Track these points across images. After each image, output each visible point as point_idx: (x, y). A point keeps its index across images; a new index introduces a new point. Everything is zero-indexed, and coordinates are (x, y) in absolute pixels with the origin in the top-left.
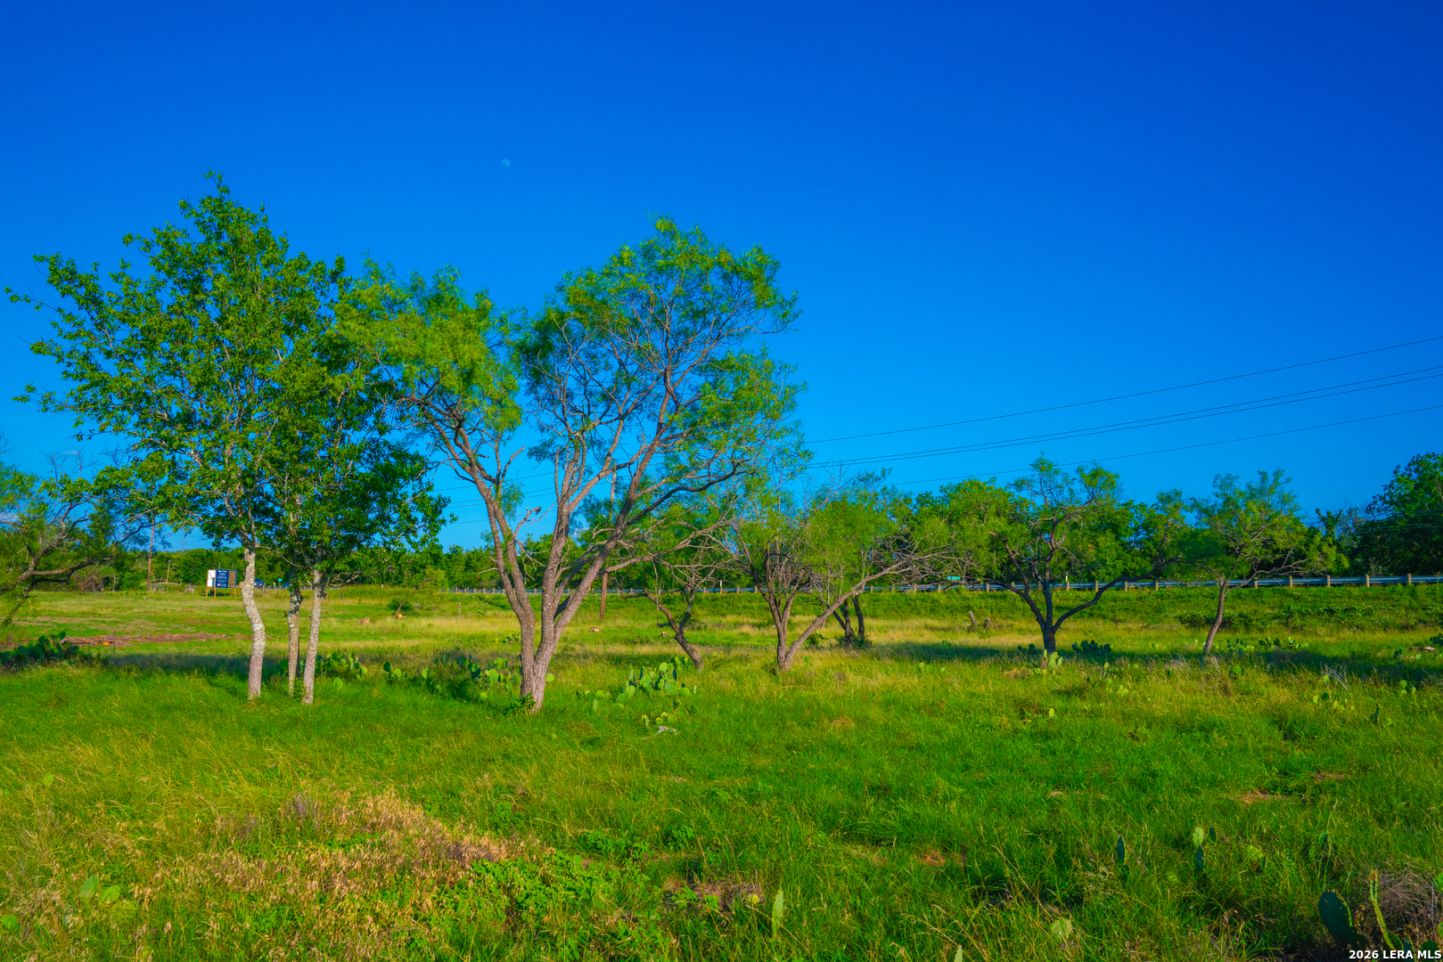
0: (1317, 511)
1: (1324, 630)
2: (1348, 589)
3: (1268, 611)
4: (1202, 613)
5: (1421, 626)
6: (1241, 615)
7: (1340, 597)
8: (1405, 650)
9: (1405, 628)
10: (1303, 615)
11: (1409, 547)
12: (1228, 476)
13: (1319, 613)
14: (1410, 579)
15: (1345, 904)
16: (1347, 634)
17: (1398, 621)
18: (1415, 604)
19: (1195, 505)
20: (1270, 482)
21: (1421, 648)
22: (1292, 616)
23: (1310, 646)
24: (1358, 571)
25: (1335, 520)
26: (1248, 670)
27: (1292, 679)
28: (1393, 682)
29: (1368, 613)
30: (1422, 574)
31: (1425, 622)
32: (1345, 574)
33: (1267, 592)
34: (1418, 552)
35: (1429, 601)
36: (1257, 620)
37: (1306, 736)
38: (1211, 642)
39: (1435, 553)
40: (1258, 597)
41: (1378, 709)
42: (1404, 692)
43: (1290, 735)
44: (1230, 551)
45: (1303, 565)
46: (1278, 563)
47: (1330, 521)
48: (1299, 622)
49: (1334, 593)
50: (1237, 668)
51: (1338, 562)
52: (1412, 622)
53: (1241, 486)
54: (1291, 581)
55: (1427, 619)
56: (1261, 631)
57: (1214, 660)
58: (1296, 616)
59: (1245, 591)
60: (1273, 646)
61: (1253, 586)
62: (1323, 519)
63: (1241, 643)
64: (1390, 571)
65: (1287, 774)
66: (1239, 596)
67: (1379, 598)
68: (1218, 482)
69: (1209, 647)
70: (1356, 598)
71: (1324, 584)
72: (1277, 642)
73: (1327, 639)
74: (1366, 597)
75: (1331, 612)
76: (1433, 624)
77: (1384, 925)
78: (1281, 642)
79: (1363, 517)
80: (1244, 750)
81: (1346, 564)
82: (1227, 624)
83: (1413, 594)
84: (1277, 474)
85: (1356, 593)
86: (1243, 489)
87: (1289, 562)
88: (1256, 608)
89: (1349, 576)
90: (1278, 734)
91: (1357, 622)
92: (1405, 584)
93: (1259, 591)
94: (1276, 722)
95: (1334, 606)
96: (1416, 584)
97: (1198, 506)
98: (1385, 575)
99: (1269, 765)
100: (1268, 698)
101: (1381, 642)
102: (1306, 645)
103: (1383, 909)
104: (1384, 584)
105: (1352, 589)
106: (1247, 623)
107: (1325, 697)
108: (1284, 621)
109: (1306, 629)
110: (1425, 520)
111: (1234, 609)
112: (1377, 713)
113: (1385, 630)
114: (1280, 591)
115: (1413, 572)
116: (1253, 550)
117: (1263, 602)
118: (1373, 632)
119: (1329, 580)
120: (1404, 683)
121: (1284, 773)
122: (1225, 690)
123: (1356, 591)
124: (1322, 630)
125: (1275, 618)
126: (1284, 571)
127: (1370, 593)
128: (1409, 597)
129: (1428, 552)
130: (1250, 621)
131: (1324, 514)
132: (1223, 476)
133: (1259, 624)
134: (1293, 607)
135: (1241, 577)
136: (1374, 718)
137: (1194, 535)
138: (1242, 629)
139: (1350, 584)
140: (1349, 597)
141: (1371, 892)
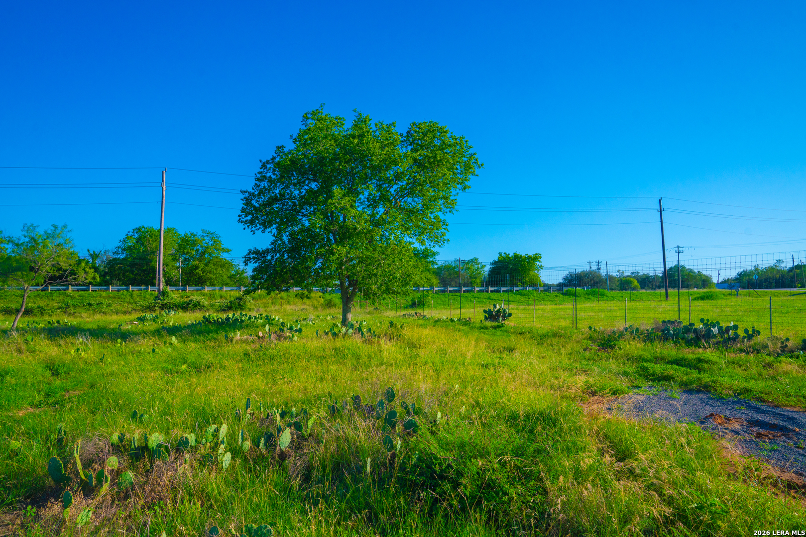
0: (88, 251)
1: (86, 314)
2: (100, 292)
3: (55, 304)
4: (14, 306)
5: (134, 311)
6: (39, 307)
7: (96, 297)
8: (123, 325)
9: (126, 313)
10: (75, 307)
11: (132, 272)
12: (32, 225)
13: (84, 306)
14: (131, 288)
15: (61, 462)
16: (98, 317)
17: (124, 309)
18: (132, 301)
19: (10, 241)
20: (59, 231)
21: (132, 322)
22: (69, 307)
23: (77, 323)
24: (105, 283)
25: (97, 256)
26: (35, 339)
27: (62, 342)
28: (114, 340)
29: (109, 305)
30: (136, 286)
31: (135, 310)
32: (100, 285)
33: (55, 294)
34: (135, 275)
35: (138, 299)
36: (49, 310)
37: (65, 372)
38: (16, 323)
39: (143, 275)
40: (50, 296)
41: (104, 354)
42: (119, 345)
43: (56, 373)
44: (32, 269)
45: (75, 279)
46: (60, 277)
47: (94, 256)
48: (72, 311)
49: (94, 295)
50: (29, 337)
51: (94, 278)
52: (130, 310)
53: (40, 231)
54: (70, 288)
55: (137, 308)
56: (50, 316)
57: (14, 334)
58: (71, 307)
59: (43, 293)
60: (56, 324)
61: (48, 290)
62: (91, 255)
63: (36, 323)
64: (123, 284)
65: (49, 395)
66: (38, 296)
67: (115, 298)
68: (26, 228)
69: (15, 326)
70: (104, 298)
71: (87, 290)
72: (58, 322)
73: (88, 319)
74: (109, 297)
75: (90, 305)
76: (139, 311)
77: (81, 468)
78: (61, 322)
79: (111, 256)
80: (25, 385)
81: (98, 279)
82: (28, 312)
83: (131, 296)
84: (65, 227)
85: (104, 295)
86: (42, 233)
87: (67, 277)
88: (48, 303)
89: (102, 286)
90: (48, 374)
91: (103, 310)
92: (128, 290)
93: (51, 293)
94: (47, 367)
95: (92, 302)
96: (133, 291)
97: (12, 242)
98: (120, 286)
99: (39, 392)
100: (46, 353)
101: (113, 320)
102: (75, 323)
103: (81, 460)
104: (119, 290)
105: (102, 293)
106: (42, 311)
107: (78, 350)
108: (64, 310)
109: (76, 314)
110: (140, 259)
111: (35, 303)
112: (103, 357)
113: (117, 314)
114: (63, 293)
115: (133, 285)
116: (47, 269)
117: (52, 300)
118: (111, 315)
119: (91, 288)
120: (119, 341)
121: (48, 395)
122: (19, 351)
123: (104, 294)
124: (85, 315)
125: (59, 308)
126: (64, 281)
127: (111, 295)
128: (129, 297)
129: (140, 275)
130: (44, 310)
131: (92, 253)
132: (29, 225)
133: (50, 312)
134: (70, 302)
135: (38, 285)
136: (101, 360)
137: (9, 258)
138: (39, 314)
139: (101, 290)
140: (100, 297)
141: (75, 452)
